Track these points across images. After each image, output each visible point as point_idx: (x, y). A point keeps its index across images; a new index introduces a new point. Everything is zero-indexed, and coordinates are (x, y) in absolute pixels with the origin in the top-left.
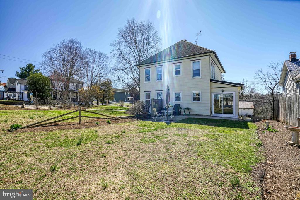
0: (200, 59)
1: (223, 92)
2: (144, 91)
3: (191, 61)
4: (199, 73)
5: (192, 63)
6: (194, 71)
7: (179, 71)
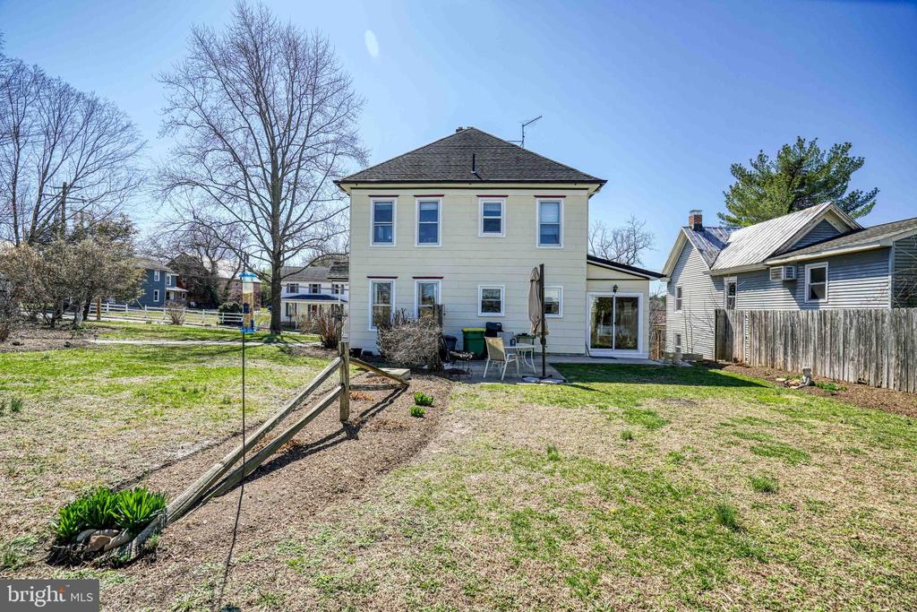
0: (562, 197)
1: (615, 291)
2: (366, 275)
3: (536, 196)
4: (558, 236)
5: (538, 203)
6: (543, 226)
7: (498, 221)
